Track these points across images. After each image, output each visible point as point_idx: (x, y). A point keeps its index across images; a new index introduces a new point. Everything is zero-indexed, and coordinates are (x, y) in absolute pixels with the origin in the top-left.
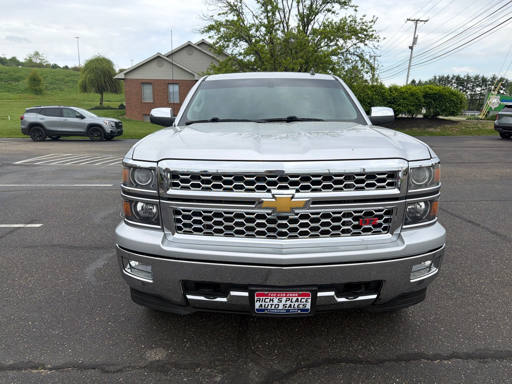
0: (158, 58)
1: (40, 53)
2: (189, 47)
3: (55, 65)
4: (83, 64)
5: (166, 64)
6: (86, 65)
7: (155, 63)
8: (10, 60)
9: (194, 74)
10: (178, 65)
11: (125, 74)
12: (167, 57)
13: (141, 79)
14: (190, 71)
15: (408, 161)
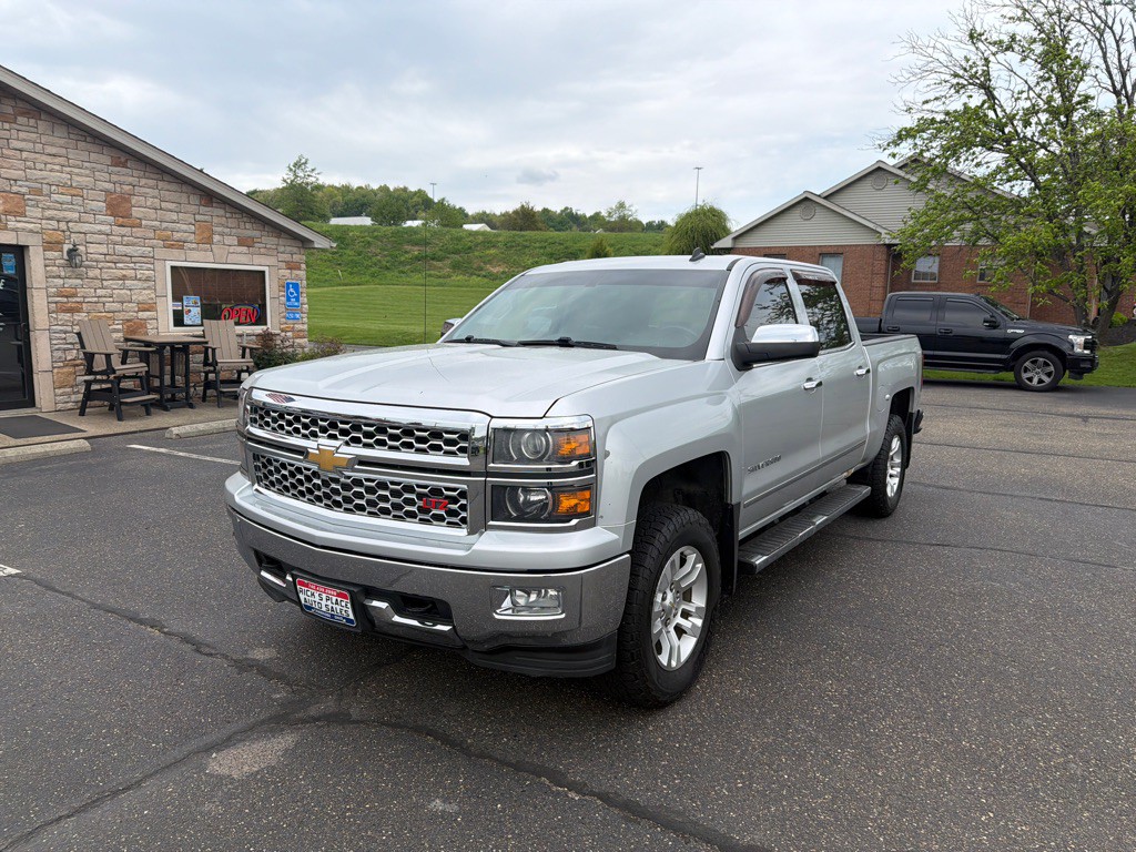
0: (805, 201)
1: (627, 205)
2: (880, 173)
3: (663, 222)
4: (671, 221)
5: (820, 216)
6: (677, 224)
7: (797, 213)
8: (591, 217)
9: (879, 229)
10: (846, 213)
11: (735, 239)
12: (826, 198)
13: (765, 248)
14: (871, 226)
15: (492, 417)
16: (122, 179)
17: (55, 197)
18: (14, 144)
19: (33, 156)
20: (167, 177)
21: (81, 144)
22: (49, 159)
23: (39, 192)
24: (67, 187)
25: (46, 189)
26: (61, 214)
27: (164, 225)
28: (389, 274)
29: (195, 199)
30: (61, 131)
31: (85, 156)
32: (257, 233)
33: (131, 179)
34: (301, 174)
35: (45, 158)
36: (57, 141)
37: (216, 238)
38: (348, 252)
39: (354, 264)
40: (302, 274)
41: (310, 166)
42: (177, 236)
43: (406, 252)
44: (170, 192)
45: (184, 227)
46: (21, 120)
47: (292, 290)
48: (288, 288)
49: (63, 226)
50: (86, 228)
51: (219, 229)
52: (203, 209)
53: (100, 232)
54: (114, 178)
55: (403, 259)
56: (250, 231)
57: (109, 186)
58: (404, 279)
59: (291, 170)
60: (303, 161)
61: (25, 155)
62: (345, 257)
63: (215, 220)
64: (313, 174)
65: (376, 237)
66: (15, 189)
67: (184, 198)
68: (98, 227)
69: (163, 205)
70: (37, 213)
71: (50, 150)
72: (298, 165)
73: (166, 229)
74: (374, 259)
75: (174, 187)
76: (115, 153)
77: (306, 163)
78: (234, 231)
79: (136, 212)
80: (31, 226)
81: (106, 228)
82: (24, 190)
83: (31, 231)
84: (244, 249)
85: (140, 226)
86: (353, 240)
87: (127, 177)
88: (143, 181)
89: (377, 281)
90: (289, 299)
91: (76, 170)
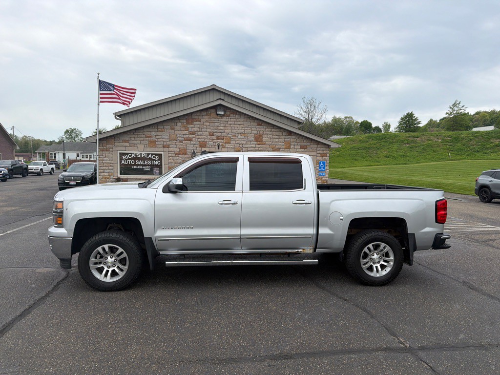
16: (260, 129)
17: (239, 137)
18: (229, 123)
19: (234, 125)
20: (275, 127)
21: (248, 120)
22: (238, 126)
23: (235, 136)
24: (243, 134)
25: (237, 135)
26: (240, 142)
27: (273, 143)
28: (477, 154)
29: (285, 134)
30: (242, 117)
31: (249, 123)
32: (308, 144)
33: (263, 129)
34: (456, 109)
35: (237, 126)
36: (241, 120)
37: (292, 146)
38: (458, 144)
39: (460, 150)
40: (327, 158)
41: (461, 105)
42: (277, 147)
43: (491, 143)
44: (276, 132)
45: (280, 143)
46: (231, 115)
47: (322, 164)
48: (320, 164)
49: (241, 146)
50: (248, 146)
51: (293, 143)
52: (288, 137)
53: (252, 147)
54: (258, 129)
55: (488, 146)
56: (305, 143)
57: (256, 132)
58: (486, 156)
59: (451, 108)
60: (458, 102)
61: (232, 125)
62: (456, 147)
63: (292, 140)
64: (463, 108)
65: (476, 137)
66: (228, 136)
67: (281, 134)
68: (252, 145)
69: (273, 137)
70: (234, 142)
71: (239, 123)
72: (454, 105)
73: (274, 144)
74: (471, 147)
75: (278, 130)
76: (258, 121)
77: (459, 103)
78: (299, 143)
79: (264, 140)
80: (232, 146)
81: (254, 146)
82: (230, 136)
83: (232, 148)
84: (303, 150)
85: (265, 144)
86: (462, 139)
87: (261, 129)
88: (267, 130)
89: (469, 158)
90: (320, 168)
91: (246, 128)
